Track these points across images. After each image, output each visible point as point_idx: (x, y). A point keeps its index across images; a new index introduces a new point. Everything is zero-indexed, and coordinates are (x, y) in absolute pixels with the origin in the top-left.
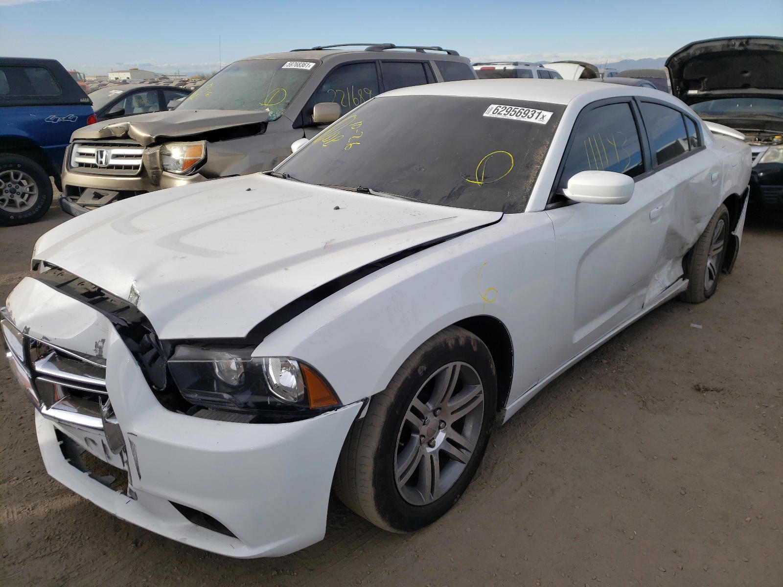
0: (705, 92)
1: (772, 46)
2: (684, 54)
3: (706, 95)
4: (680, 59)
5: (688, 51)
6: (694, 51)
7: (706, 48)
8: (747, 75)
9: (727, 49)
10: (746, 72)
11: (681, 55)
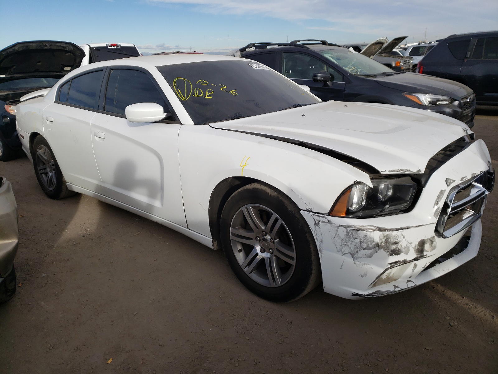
0: (10, 76)
1: (63, 47)
2: (11, 50)
3: (11, 77)
4: (7, 53)
5: (13, 48)
6: (19, 48)
7: (27, 47)
8: (39, 64)
9: (39, 48)
10: (39, 62)
11: (8, 51)
